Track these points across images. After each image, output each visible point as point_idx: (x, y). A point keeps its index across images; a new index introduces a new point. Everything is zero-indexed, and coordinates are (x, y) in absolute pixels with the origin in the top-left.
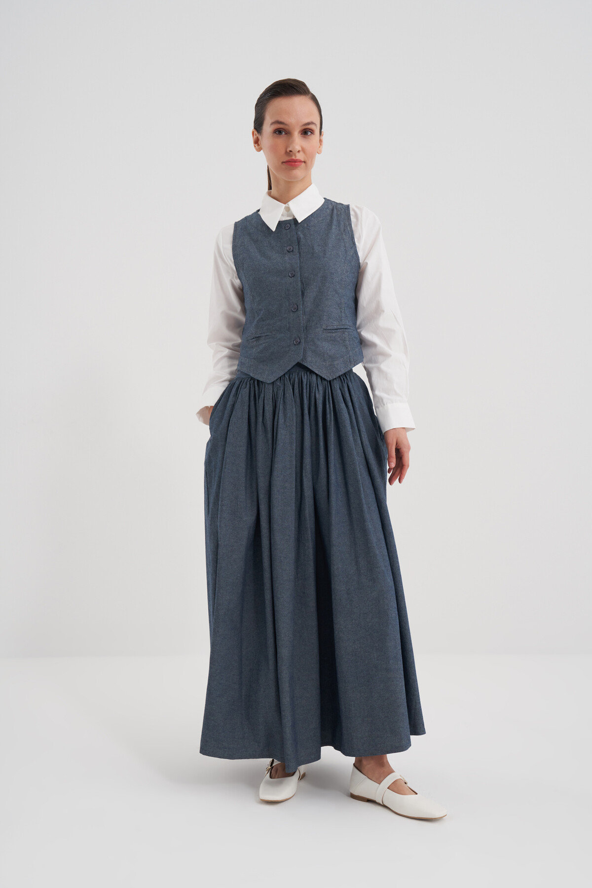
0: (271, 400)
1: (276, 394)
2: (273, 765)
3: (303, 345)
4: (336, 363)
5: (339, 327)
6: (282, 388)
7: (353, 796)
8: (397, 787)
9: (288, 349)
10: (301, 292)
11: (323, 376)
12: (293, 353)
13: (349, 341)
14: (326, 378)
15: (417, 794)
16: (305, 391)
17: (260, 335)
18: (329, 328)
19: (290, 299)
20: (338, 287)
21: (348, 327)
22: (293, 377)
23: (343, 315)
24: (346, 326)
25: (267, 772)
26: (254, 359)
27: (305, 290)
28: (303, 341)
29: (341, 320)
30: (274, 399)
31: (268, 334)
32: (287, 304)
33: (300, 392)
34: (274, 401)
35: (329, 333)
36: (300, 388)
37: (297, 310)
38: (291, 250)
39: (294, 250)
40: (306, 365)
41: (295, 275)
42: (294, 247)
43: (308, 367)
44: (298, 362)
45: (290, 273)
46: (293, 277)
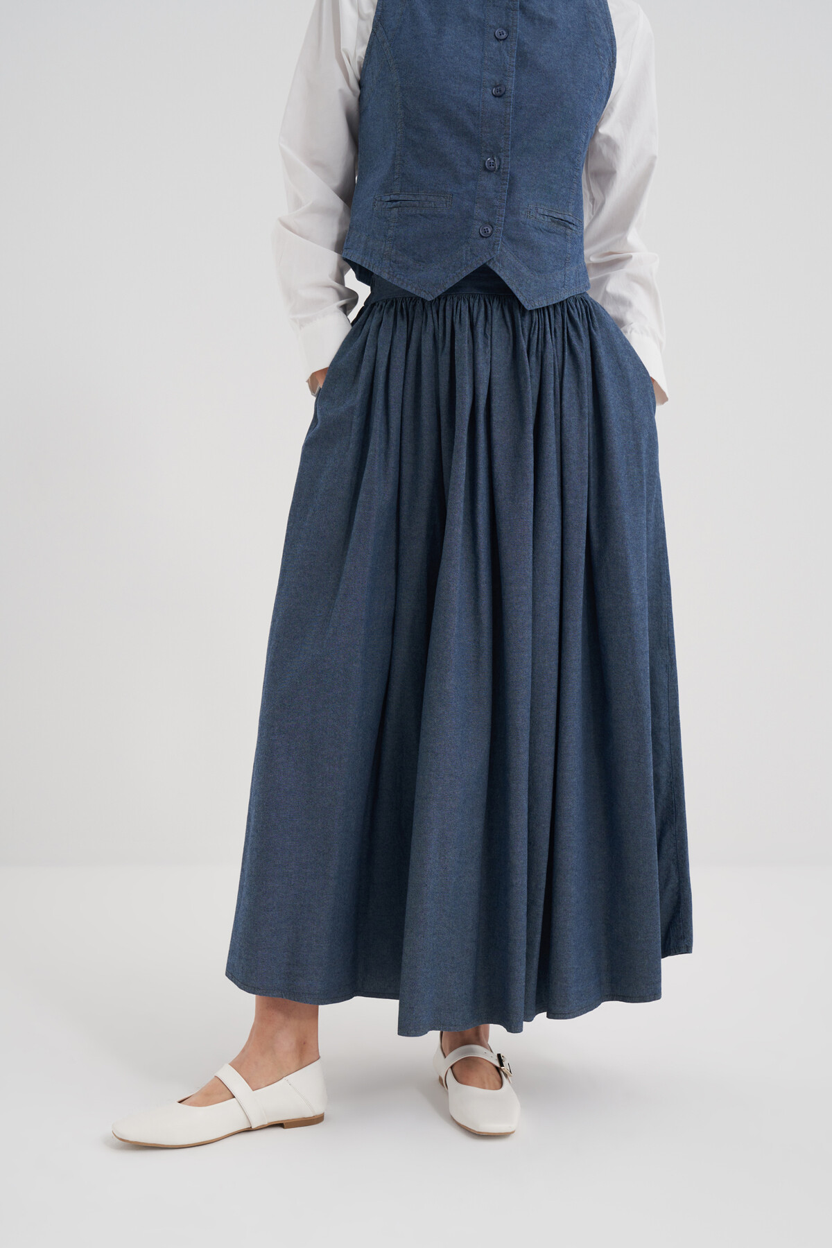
38: (503, 37)
39: (508, 39)
40: (498, 273)
41: (504, 93)
42: (511, 34)
43: (502, 277)
44: (485, 264)
45: (496, 87)
46: (500, 97)
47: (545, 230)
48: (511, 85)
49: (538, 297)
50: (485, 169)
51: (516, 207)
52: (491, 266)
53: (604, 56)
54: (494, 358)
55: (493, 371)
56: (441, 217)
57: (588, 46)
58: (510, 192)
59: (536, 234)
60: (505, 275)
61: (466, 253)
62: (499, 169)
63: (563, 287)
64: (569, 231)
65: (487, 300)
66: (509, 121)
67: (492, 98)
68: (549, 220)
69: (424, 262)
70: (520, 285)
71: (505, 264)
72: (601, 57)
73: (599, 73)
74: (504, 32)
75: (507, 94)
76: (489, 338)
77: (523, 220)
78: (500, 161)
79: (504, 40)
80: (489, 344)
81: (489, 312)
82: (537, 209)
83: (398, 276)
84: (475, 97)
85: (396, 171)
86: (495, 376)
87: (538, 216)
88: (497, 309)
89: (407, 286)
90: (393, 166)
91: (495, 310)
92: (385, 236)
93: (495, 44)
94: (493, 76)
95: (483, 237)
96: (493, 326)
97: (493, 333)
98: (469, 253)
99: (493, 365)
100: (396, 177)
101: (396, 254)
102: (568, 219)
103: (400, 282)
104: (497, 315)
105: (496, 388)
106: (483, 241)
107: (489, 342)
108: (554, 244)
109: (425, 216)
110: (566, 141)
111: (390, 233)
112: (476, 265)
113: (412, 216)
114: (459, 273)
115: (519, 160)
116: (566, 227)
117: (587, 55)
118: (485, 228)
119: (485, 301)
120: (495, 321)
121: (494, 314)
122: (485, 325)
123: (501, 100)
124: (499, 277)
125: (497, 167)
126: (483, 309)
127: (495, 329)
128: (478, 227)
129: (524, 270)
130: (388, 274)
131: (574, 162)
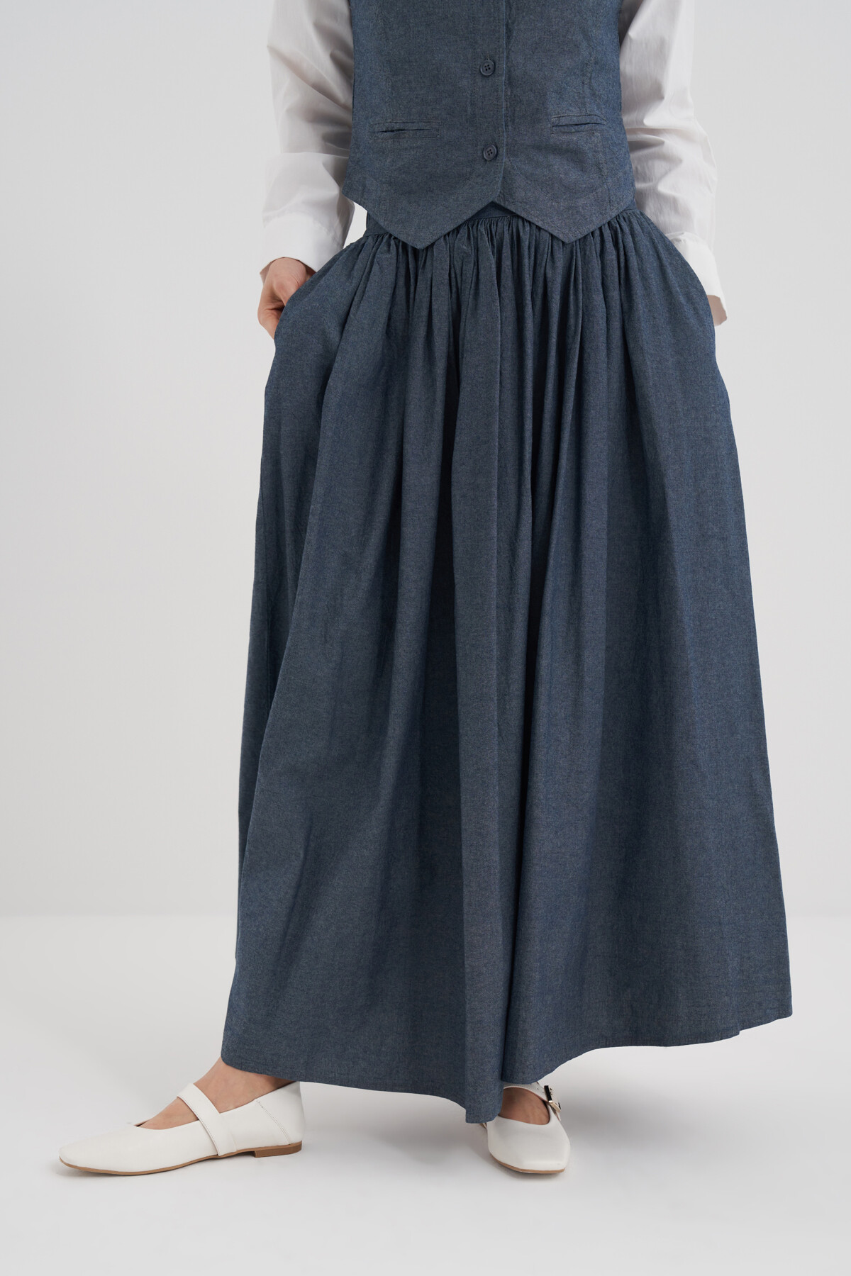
0: (447, 288)
1: (458, 272)
3: (505, 160)
4: (581, 202)
5: (583, 120)
6: (472, 259)
9: (469, 170)
10: (503, 30)
11: (555, 234)
12: (479, 180)
13: (604, 153)
14: (561, 236)
16: (526, 261)
17: (402, 126)
18: (564, 121)
19: (476, 43)
20: (590, 23)
21: (599, 121)
22: (499, 230)
23: (588, 91)
24: (595, 118)
26: (390, 183)
27: (513, 23)
28: (503, 151)
29: (584, 104)
30: (453, 284)
31: (421, 125)
32: (469, 56)
33: (515, 267)
34: (454, 289)
35: (564, 133)
36: (516, 258)
37: (494, 71)
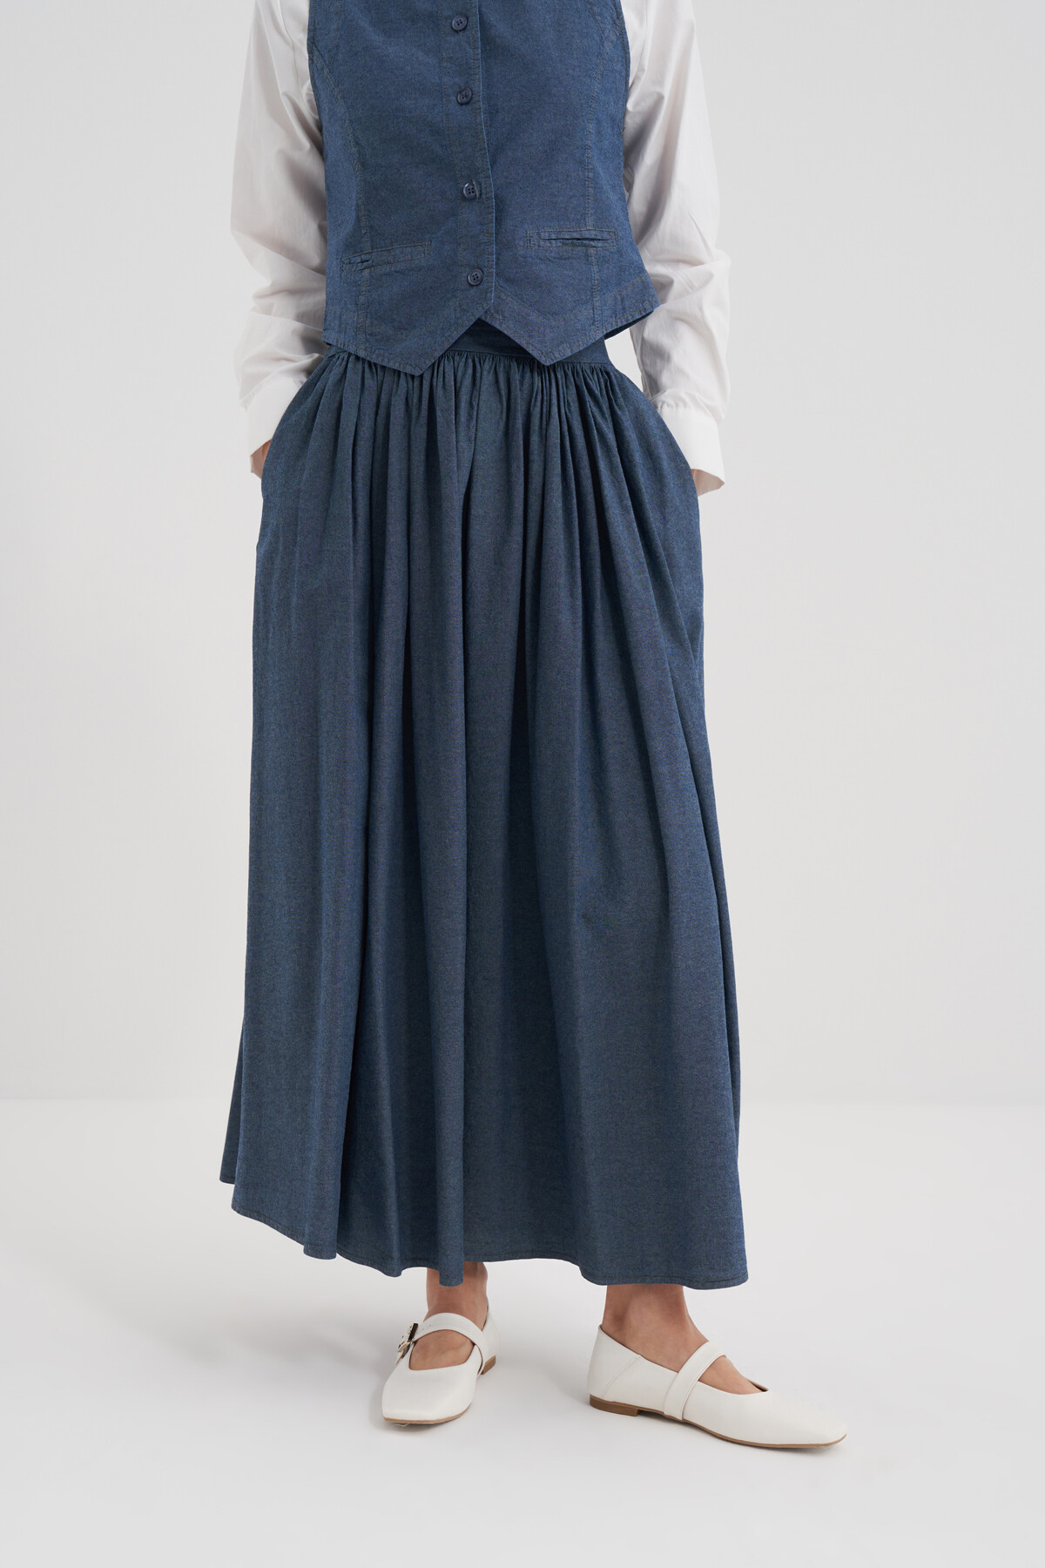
2: (416, 1338)
7: (597, 1403)
8: (720, 1377)
15: (763, 1390)
25: (400, 1354)
38: (461, 26)
39: (468, 27)
40: (498, 327)
41: (472, 98)
42: (470, 19)
43: (505, 332)
44: (479, 319)
45: (460, 92)
46: (467, 103)
47: (555, 258)
48: (479, 87)
49: (558, 346)
50: (464, 199)
51: (510, 238)
52: (488, 320)
53: (600, 15)
54: (480, 434)
55: (477, 451)
56: (420, 270)
57: (577, 9)
58: (499, 221)
59: (543, 266)
60: (508, 329)
61: (455, 310)
62: (481, 195)
63: (593, 324)
64: (592, 251)
65: (476, 360)
66: (482, 132)
67: (458, 107)
68: (559, 244)
69: (406, 329)
70: (531, 337)
71: (506, 314)
72: (598, 18)
73: (598, 39)
74: (462, 20)
75: (475, 99)
76: (476, 409)
77: (521, 252)
78: (480, 185)
79: (464, 29)
80: (475, 416)
81: (478, 375)
82: (539, 234)
83: (377, 352)
84: (436, 111)
85: (362, 224)
86: (479, 458)
87: (542, 243)
88: (489, 372)
89: (389, 362)
90: (358, 219)
91: (485, 373)
92: (356, 304)
93: (453, 39)
94: (457, 80)
95: (472, 286)
96: (482, 393)
97: (481, 402)
98: (458, 309)
99: (478, 443)
100: (363, 232)
101: (372, 323)
102: (587, 236)
103: (380, 359)
104: (487, 379)
105: (478, 473)
106: (473, 291)
107: (475, 413)
108: (571, 273)
109: (401, 272)
110: (565, 138)
111: (362, 299)
112: (468, 323)
113: (386, 274)
114: (449, 336)
115: (507, 178)
116: (585, 246)
117: (576, 20)
118: (474, 274)
119: (474, 361)
120: (484, 388)
121: (484, 377)
122: (472, 393)
123: (469, 107)
124: (501, 332)
125: (478, 194)
126: (470, 371)
127: (483, 397)
128: (465, 274)
129: (534, 317)
130: (365, 350)
131: (581, 162)
